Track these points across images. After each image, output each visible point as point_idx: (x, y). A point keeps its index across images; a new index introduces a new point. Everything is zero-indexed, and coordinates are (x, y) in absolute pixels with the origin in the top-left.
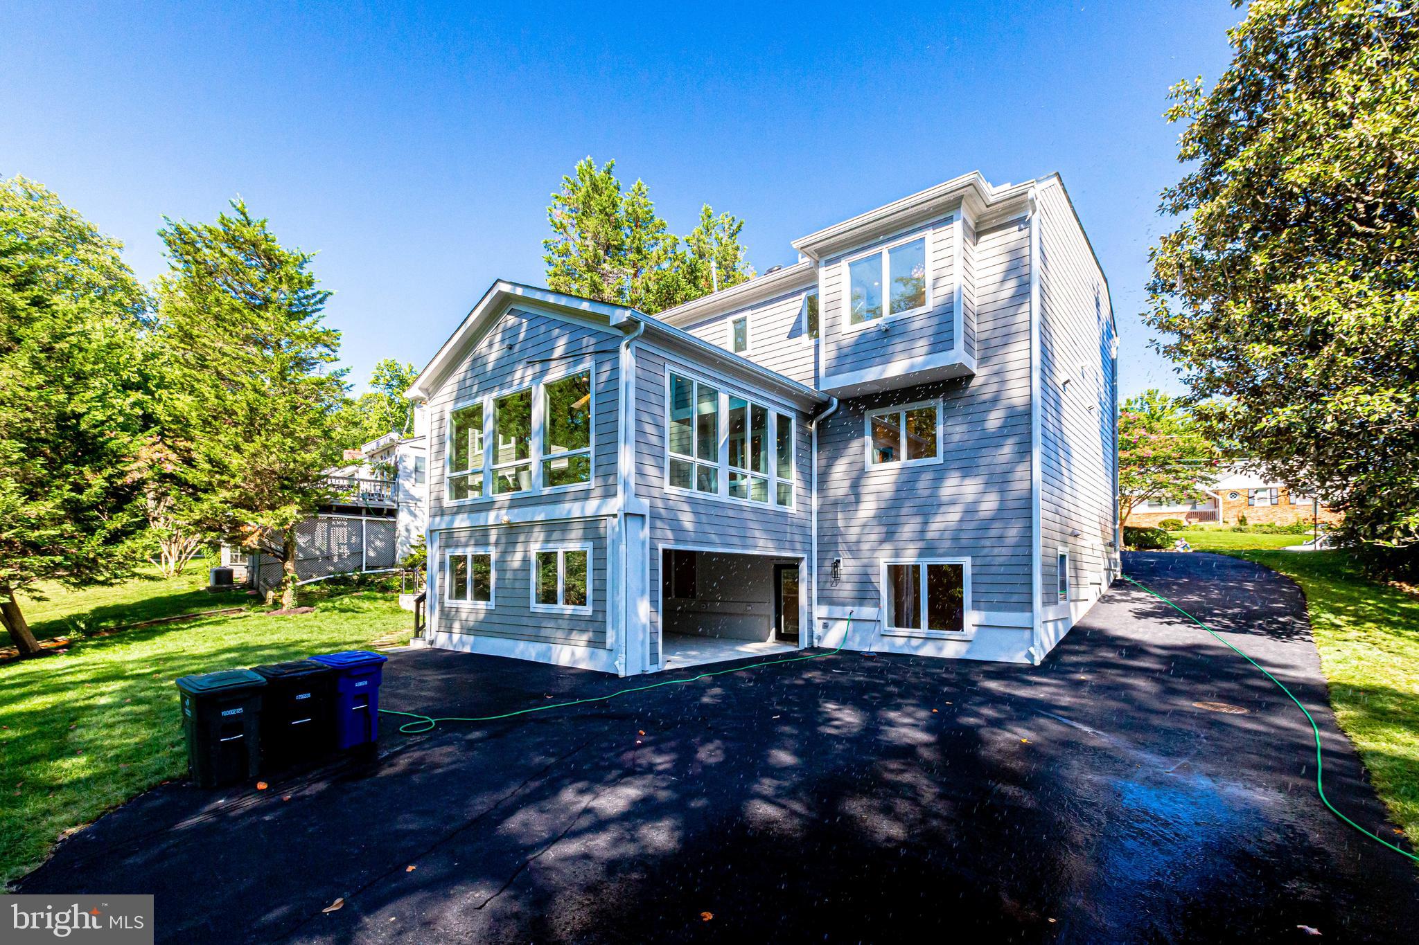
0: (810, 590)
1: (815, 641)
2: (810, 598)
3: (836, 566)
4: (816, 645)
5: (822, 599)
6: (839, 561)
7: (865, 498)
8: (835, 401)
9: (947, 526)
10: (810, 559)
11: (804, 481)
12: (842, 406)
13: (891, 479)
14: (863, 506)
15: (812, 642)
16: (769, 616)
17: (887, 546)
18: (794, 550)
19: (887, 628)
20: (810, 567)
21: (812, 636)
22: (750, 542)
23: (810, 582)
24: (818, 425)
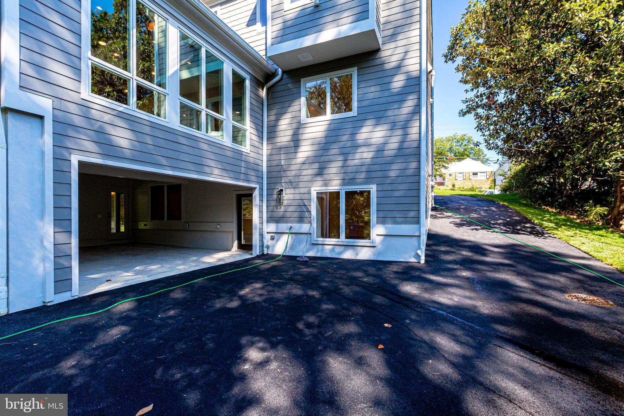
0: (261, 212)
1: (265, 249)
2: (261, 217)
3: (280, 194)
4: (265, 252)
5: (271, 219)
6: (282, 190)
7: (303, 143)
8: (280, 71)
9: (362, 162)
10: (261, 189)
11: (257, 130)
12: (285, 76)
13: (323, 128)
14: (302, 149)
15: (263, 250)
16: (233, 232)
17: (319, 178)
18: (248, 181)
19: (315, 238)
20: (261, 195)
21: (263, 246)
22: (207, 170)
23: (261, 207)
24: (268, 90)
